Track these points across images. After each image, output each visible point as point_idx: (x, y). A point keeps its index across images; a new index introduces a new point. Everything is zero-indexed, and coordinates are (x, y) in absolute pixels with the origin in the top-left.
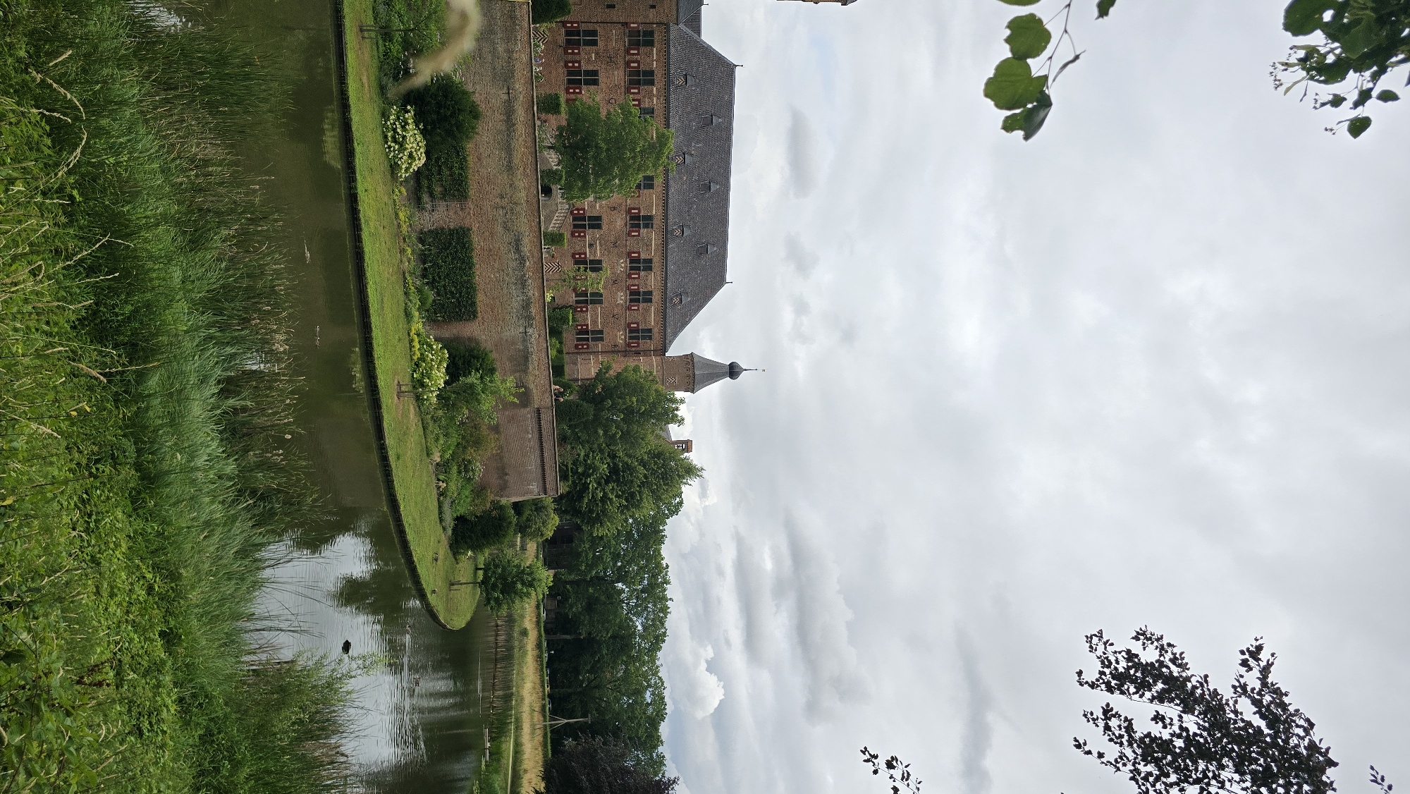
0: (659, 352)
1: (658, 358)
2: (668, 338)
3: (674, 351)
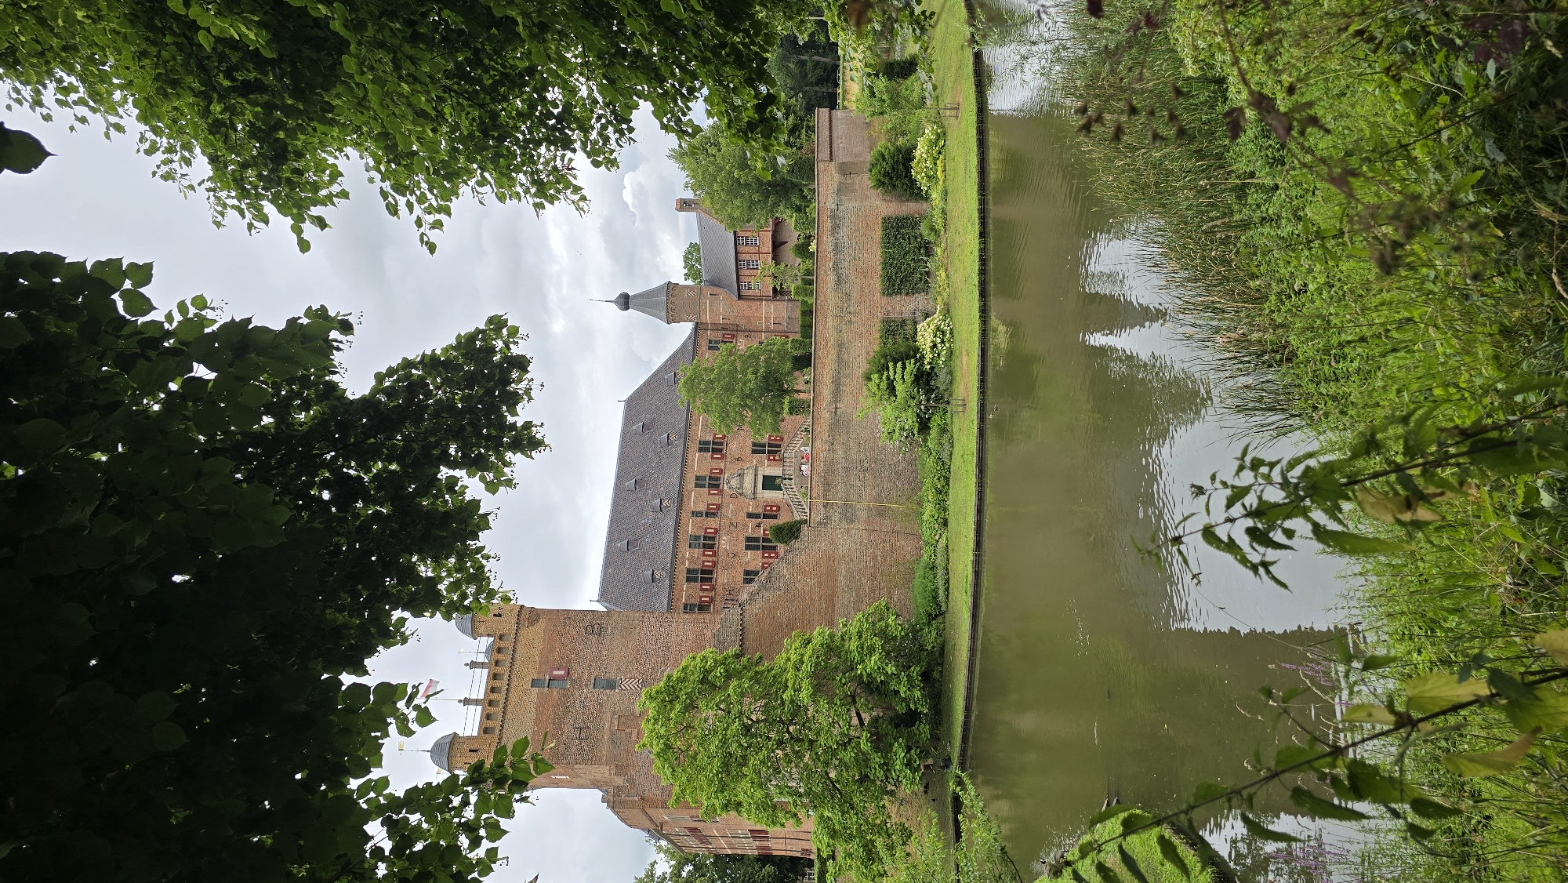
0: (702, 327)
1: (704, 321)
2: (691, 342)
3: (685, 329)
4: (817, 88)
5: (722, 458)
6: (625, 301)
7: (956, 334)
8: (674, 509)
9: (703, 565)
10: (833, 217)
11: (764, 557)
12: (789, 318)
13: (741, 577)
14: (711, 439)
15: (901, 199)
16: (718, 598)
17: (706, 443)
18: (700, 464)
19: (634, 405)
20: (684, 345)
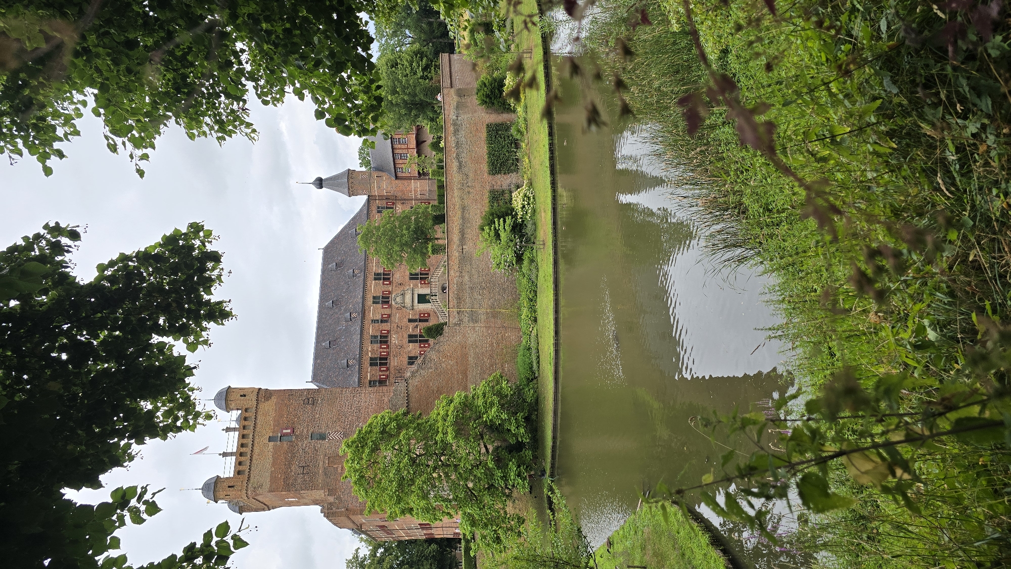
0: (373, 198)
1: (373, 194)
2: (366, 208)
3: (362, 199)
4: (441, 40)
5: (390, 284)
6: (320, 183)
7: (537, 199)
8: (359, 318)
9: (381, 355)
10: (455, 124)
11: (420, 347)
12: (430, 190)
13: (406, 360)
14: (382, 271)
15: (498, 112)
16: (392, 376)
17: (379, 274)
18: (375, 288)
19: (330, 251)
20: (361, 210)
